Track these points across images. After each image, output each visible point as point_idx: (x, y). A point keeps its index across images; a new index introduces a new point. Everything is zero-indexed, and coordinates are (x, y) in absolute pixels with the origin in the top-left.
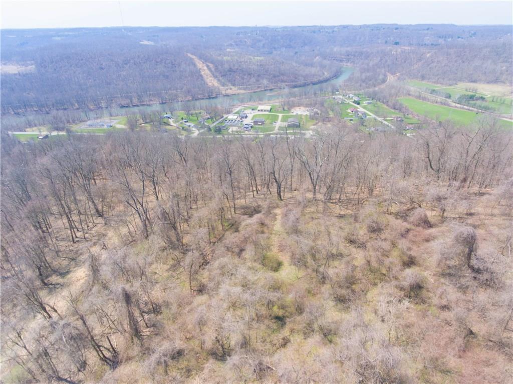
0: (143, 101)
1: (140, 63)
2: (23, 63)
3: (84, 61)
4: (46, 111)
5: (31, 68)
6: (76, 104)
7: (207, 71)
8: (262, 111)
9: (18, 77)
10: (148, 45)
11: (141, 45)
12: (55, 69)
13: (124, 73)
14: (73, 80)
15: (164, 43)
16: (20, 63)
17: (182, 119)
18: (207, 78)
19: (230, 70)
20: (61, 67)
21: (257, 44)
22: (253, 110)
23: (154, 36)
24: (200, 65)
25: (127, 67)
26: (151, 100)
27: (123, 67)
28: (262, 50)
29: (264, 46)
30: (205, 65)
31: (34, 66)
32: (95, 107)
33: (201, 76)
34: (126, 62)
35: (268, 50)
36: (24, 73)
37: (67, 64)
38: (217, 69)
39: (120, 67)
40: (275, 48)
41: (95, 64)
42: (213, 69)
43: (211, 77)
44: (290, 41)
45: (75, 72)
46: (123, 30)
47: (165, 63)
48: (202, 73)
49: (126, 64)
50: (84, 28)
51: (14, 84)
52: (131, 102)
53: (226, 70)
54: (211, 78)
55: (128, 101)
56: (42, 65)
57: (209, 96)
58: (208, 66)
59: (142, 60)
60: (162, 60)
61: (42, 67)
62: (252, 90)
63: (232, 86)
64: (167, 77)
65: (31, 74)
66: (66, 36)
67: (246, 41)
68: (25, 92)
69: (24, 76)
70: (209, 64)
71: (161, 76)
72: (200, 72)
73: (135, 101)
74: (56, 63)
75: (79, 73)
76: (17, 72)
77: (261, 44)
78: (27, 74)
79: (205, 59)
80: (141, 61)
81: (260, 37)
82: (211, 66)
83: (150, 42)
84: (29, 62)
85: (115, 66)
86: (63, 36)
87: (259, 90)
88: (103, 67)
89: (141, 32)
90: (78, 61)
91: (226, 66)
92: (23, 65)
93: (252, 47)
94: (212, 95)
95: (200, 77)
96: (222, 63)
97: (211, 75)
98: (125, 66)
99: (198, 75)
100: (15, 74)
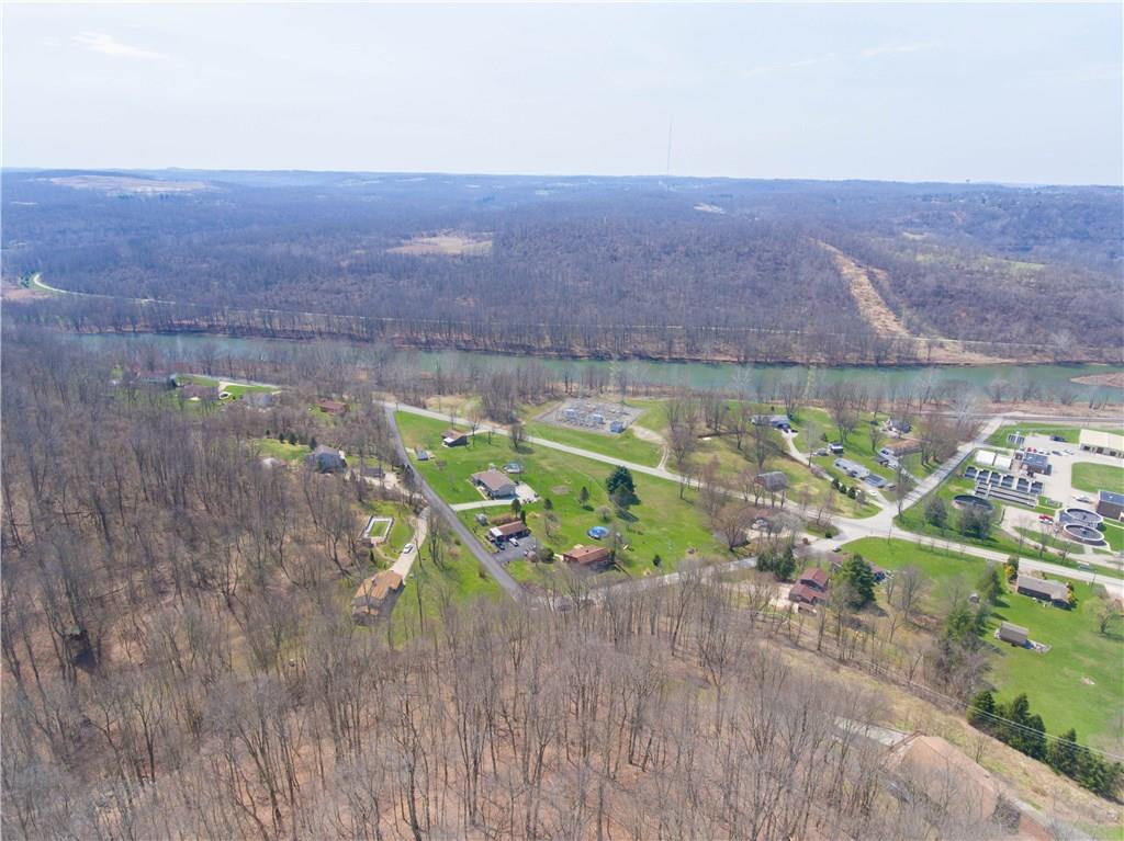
0: (698, 351)
1: (699, 253)
2: (474, 234)
3: (583, 240)
4: (486, 345)
5: (485, 246)
6: (547, 337)
7: (868, 288)
8: (1100, 450)
9: (458, 261)
10: (711, 213)
11: (699, 213)
12: (526, 253)
13: (661, 274)
14: (554, 278)
15: (748, 211)
16: (471, 234)
17: (825, 439)
18: (869, 307)
19: (939, 292)
20: (537, 250)
21: (986, 224)
22: (1057, 439)
23: (722, 196)
24: (849, 269)
25: (667, 259)
26: (718, 351)
27: (660, 260)
28: (998, 240)
29: (1003, 232)
30: (862, 271)
31: (490, 243)
32: (586, 349)
33: (850, 298)
34: (668, 249)
35: (1014, 242)
36: (472, 254)
37: (550, 244)
38: (898, 285)
39: (653, 260)
40: (1036, 238)
41: (603, 248)
42: (886, 285)
43: (879, 304)
44: (1088, 223)
45: (560, 262)
46: (660, 183)
47: (759, 258)
48: (855, 292)
49: (668, 253)
50: (590, 177)
51: (447, 277)
52: (670, 348)
53: (929, 290)
54: (878, 308)
55: (662, 346)
56: (506, 242)
57: (878, 359)
58: (871, 276)
59: (704, 248)
60: (752, 251)
61: (504, 245)
62: (1010, 357)
63: (944, 336)
64: (761, 294)
65: (481, 258)
66: (559, 189)
67: (953, 217)
68: (461, 294)
69: (469, 260)
70: (875, 270)
71: (749, 291)
72: (849, 288)
73: (679, 348)
74: (531, 239)
75: (568, 265)
76: (459, 252)
77: (998, 225)
78: (475, 257)
79: (865, 258)
80: (702, 250)
81: (996, 208)
82: (882, 275)
83: (716, 208)
84: (485, 234)
85: (644, 255)
86: (553, 188)
87: (1035, 359)
88: (619, 255)
89: (696, 187)
90: (571, 239)
91: (930, 281)
92: (474, 238)
93: (970, 233)
94: (886, 358)
95: (848, 303)
96: (917, 272)
97: (880, 299)
98: (664, 257)
99: (841, 297)
100: (455, 256)
